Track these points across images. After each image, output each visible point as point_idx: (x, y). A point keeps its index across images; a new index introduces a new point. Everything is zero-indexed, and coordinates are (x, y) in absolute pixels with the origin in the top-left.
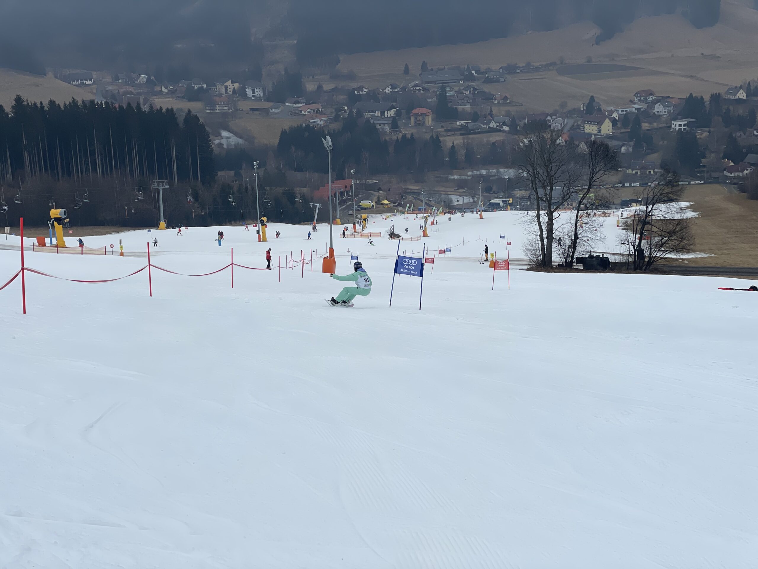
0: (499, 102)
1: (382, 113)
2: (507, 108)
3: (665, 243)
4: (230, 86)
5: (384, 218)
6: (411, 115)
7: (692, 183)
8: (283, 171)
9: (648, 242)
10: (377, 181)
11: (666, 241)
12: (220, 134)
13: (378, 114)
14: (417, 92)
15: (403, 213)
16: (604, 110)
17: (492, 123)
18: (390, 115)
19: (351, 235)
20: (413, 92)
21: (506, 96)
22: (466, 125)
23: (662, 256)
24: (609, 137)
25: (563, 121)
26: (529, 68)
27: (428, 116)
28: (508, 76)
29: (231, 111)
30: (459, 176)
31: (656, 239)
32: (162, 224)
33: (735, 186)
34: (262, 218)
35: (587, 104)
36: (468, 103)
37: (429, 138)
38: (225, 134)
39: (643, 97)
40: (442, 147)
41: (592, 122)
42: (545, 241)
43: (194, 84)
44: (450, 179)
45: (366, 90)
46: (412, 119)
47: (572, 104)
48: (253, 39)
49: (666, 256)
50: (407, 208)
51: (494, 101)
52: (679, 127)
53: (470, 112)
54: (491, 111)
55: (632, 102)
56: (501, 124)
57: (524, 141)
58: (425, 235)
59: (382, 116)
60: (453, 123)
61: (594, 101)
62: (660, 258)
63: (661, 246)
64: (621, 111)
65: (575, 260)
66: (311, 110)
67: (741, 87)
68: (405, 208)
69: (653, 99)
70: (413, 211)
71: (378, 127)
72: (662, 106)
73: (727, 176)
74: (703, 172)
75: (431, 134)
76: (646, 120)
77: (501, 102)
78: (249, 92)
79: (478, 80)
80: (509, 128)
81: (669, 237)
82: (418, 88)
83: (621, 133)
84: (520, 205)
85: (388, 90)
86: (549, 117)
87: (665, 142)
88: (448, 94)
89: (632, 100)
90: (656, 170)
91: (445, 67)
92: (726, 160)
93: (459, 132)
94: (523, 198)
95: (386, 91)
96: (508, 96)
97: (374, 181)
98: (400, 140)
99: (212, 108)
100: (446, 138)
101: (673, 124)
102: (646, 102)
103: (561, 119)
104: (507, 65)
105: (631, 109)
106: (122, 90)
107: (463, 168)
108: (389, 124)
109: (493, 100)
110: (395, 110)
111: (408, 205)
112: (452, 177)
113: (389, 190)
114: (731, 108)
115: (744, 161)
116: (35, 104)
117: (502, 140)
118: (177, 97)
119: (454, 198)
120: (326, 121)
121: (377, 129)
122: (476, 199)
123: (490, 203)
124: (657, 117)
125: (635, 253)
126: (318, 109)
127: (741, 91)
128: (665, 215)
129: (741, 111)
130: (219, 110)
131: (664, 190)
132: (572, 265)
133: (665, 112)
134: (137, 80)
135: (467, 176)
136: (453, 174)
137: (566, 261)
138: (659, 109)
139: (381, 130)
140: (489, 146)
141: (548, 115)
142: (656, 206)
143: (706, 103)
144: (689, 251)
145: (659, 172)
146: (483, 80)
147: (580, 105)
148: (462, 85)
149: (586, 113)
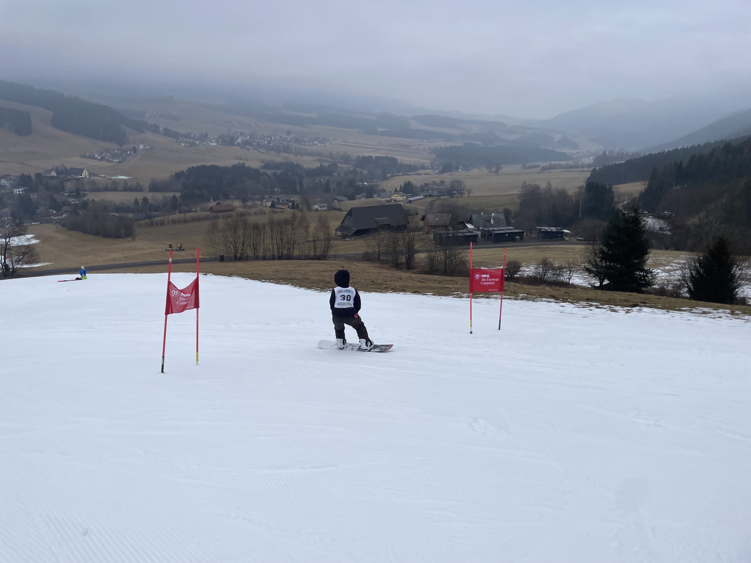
3: (21, 259)
7: (32, 223)
9: (10, 260)
11: (22, 258)
23: (21, 267)
31: (15, 258)
33: (59, 224)
49: (23, 267)
52: (18, 192)
62: (19, 269)
63: (19, 261)
67: (52, 170)
73: (53, 219)
74: (38, 217)
81: (23, 256)
87: (12, 201)
90: (8, 218)
92: (51, 210)
101: (15, 190)
114: (49, 181)
115: (62, 210)
124: (3, 187)
127: (53, 172)
128: (18, 244)
129: (54, 182)
131: (15, 229)
133: (8, 184)
138: (4, 182)
142: (11, 238)
143: (33, 178)
144: (37, 262)
145: (10, 218)
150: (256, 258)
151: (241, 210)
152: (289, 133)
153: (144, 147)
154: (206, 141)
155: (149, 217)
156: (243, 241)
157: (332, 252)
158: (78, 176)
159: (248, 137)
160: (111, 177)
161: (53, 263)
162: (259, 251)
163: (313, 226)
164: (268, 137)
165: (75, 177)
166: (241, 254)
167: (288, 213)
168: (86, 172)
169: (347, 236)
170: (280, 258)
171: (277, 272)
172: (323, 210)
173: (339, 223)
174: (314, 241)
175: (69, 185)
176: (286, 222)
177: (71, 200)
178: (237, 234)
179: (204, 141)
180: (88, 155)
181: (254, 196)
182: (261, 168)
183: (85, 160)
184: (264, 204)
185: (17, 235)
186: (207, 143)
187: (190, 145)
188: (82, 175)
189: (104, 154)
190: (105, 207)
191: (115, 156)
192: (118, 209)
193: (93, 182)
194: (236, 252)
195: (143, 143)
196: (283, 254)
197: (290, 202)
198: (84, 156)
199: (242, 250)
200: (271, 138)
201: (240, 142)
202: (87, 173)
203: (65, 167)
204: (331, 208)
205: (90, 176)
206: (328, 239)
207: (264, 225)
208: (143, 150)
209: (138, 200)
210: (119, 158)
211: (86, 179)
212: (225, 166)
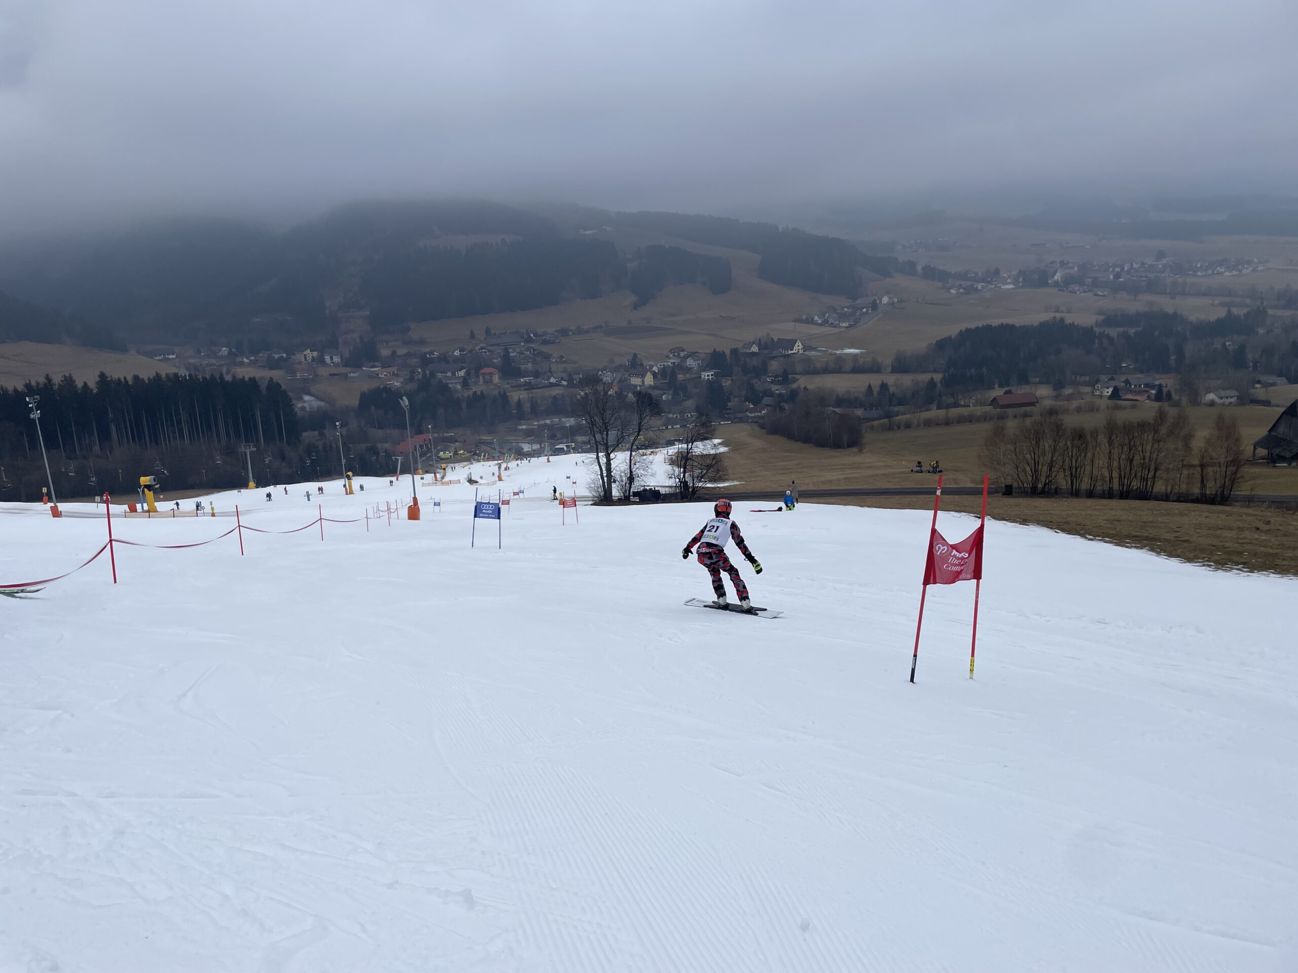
0: (556, 361)
1: (454, 374)
2: (564, 365)
3: (704, 475)
4: (309, 354)
5: (461, 466)
6: (480, 374)
7: (722, 423)
8: (365, 429)
9: (690, 475)
10: (453, 434)
11: (705, 473)
12: (302, 399)
13: (449, 374)
14: (484, 354)
15: (479, 461)
16: (646, 365)
17: (551, 378)
18: (461, 375)
19: (433, 483)
20: (479, 354)
21: (562, 355)
22: (529, 382)
24: (651, 387)
25: (612, 375)
26: (579, 331)
27: (495, 374)
28: (562, 338)
29: (311, 377)
30: (526, 426)
31: (697, 472)
32: (252, 484)
33: (756, 424)
34: (348, 473)
35: (631, 360)
36: (529, 362)
37: (497, 394)
38: (307, 398)
39: (676, 352)
40: (509, 401)
41: (637, 375)
42: (605, 479)
43: (274, 354)
44: (518, 429)
45: (437, 354)
46: (481, 377)
47: (618, 361)
48: (328, 311)
49: (706, 486)
50: (482, 457)
52: (708, 377)
53: (531, 370)
54: (550, 368)
55: (668, 357)
56: (560, 379)
57: (580, 393)
58: (500, 479)
59: (453, 376)
60: (518, 379)
61: (637, 357)
62: (701, 488)
63: (702, 478)
64: (660, 365)
65: (631, 494)
66: (388, 373)
67: (754, 343)
68: (481, 457)
69: (685, 354)
70: (488, 460)
71: (451, 386)
72: (692, 360)
73: (749, 416)
74: (730, 413)
75: (499, 391)
76: (680, 372)
77: (558, 361)
78: (327, 359)
79: (536, 342)
80: (567, 382)
81: (708, 470)
82: (484, 351)
83: (661, 383)
84: (582, 449)
85: (457, 353)
86: (600, 372)
87: (698, 390)
88: (512, 355)
89: (668, 355)
90: (692, 414)
91: (506, 331)
92: (747, 403)
93: (524, 388)
94: (584, 443)
95: (455, 353)
96: (564, 355)
97: (451, 434)
98: (471, 397)
99: (293, 375)
100: (513, 393)
101: (703, 375)
102: (679, 357)
103: (611, 373)
104: (560, 329)
105: (668, 363)
106: (204, 362)
107: (529, 419)
108: (460, 383)
109: (551, 359)
110: (465, 370)
111: (483, 454)
112: (520, 427)
113: (465, 441)
114: (747, 359)
115: (762, 402)
116: (119, 380)
117: (561, 393)
118: (259, 366)
119: (523, 445)
120: (402, 383)
121: (449, 388)
122: (543, 445)
123: (555, 448)
124: (689, 370)
125: (681, 484)
126: (394, 372)
127: (754, 346)
128: (702, 451)
129: (755, 362)
130: (300, 376)
131: (700, 430)
132: (629, 499)
133: (695, 365)
134: (218, 353)
135: (534, 425)
136: (521, 425)
137: (624, 494)
138: (690, 362)
139: (453, 388)
140: (551, 399)
141: (598, 370)
142: (695, 444)
143: (727, 356)
144: (724, 480)
145: (694, 415)
146: (541, 342)
147: (626, 361)
148: (523, 346)
149: (631, 368)
150: (1075, 493)
151: (1048, 403)
152: (1161, 255)
153: (889, 299)
154: (995, 283)
155: (888, 416)
156: (1052, 461)
157: (1242, 490)
158: (788, 351)
159: (1076, 269)
160: (834, 352)
161: (744, 483)
162: (1081, 480)
163: (1201, 436)
164: (1114, 266)
165: (784, 353)
166: (1045, 484)
167: (1148, 409)
168: (800, 344)
169: (1282, 459)
170: (1125, 495)
171: (1117, 523)
172: (1226, 403)
173: (1263, 432)
174: (1202, 466)
175: (774, 366)
176: (1143, 426)
177: (774, 388)
178: (1041, 447)
179: (990, 283)
180: (804, 317)
181: (1078, 377)
182: (1098, 324)
183: (799, 326)
184: (1098, 393)
185: (702, 439)
186: (997, 286)
187: (965, 291)
188: (793, 350)
189: (827, 315)
190: (823, 399)
191: (843, 317)
192: (840, 402)
193: (808, 360)
194: (1036, 480)
195: (888, 293)
196: (1132, 489)
197: (1153, 387)
198: (799, 321)
199: (1049, 476)
200: (1123, 269)
201: (1059, 280)
202: (800, 346)
203: (771, 338)
204: (1246, 399)
205: (804, 351)
206: (1236, 462)
207: (1095, 433)
208: (889, 304)
209: (872, 386)
210: (849, 320)
211: (797, 355)
212: (1027, 324)
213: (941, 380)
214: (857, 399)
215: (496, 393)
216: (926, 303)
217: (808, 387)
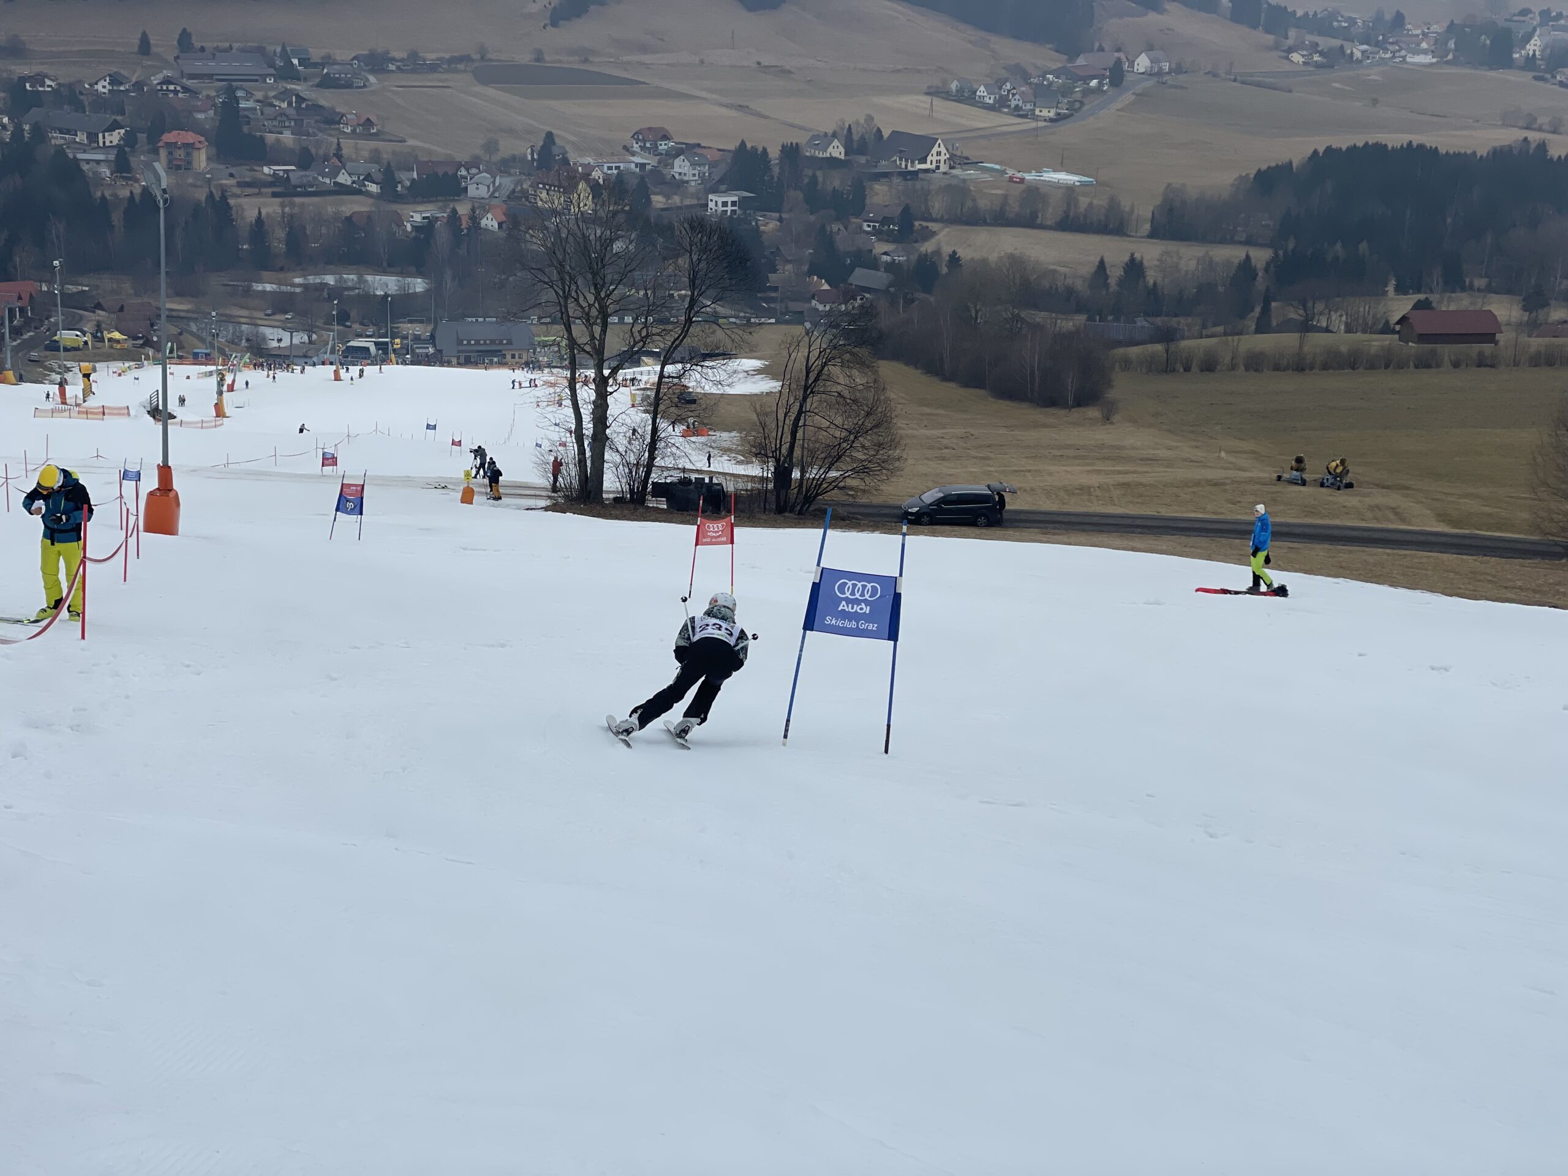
0: (354, 131)
1: (92, 137)
2: (373, 144)
5: (115, 372)
6: (160, 144)
10: (87, 289)
13: (81, 137)
14: (171, 95)
16: (575, 164)
17: (341, 173)
18: (111, 142)
20: (160, 95)
21: (368, 119)
22: (285, 176)
24: (585, 219)
25: (492, 180)
26: (414, 64)
27: (199, 149)
28: (372, 79)
30: (274, 286)
35: (539, 149)
36: (287, 127)
37: (203, 197)
39: (649, 141)
40: (233, 220)
41: (554, 186)
42: (588, 443)
44: (254, 290)
45: (53, 84)
46: (163, 153)
47: (508, 147)
51: (343, 128)
52: (722, 206)
53: (292, 147)
54: (339, 148)
55: (628, 149)
56: (361, 178)
57: (412, 217)
58: (220, 412)
59: (90, 143)
60: (256, 168)
61: (554, 143)
64: (608, 167)
65: (648, 491)
67: (835, 135)
69: (669, 148)
70: (182, 360)
71: (85, 167)
72: (687, 163)
73: (817, 310)
74: (773, 300)
75: (208, 190)
76: (658, 190)
77: (358, 131)
79: (305, 80)
80: (379, 186)
82: (172, 87)
83: (611, 212)
84: (413, 354)
85: (104, 87)
86: (463, 169)
87: (699, 237)
88: (243, 105)
89: (628, 145)
90: (680, 291)
91: (230, 45)
92: (815, 278)
93: (270, 190)
94: (417, 339)
95: (99, 87)
96: (373, 119)
97: (81, 287)
98: (137, 199)
100: (243, 201)
101: (711, 200)
102: (655, 153)
103: (489, 176)
104: (366, 52)
105: (627, 165)
107: (282, 269)
108: (110, 161)
109: (341, 126)
110: (122, 131)
111: (169, 344)
112: (258, 287)
113: (122, 309)
114: (819, 174)
115: (849, 282)
117: (366, 212)
119: (269, 332)
121: (81, 171)
122: (314, 337)
123: (347, 347)
124: (678, 185)
127: (836, 143)
129: (836, 181)
133: (694, 175)
135: (294, 285)
136: (260, 281)
138: (681, 167)
139: (91, 174)
140: (339, 225)
141: (459, 165)
143: (773, 162)
145: (683, 295)
146: (318, 80)
147: (526, 150)
148: (272, 88)
149: (539, 168)
153: (1152, 62)
154: (1391, 47)
158: (913, 163)
165: (904, 166)
168: (943, 150)
175: (881, 195)
177: (880, 248)
179: (1381, 46)
180: (954, 86)
183: (940, 106)
186: (1398, 54)
187: (1325, 60)
188: (926, 163)
189: (1008, 86)
191: (1042, 93)
193: (959, 191)
195: (1149, 48)
198: (941, 93)
202: (943, 154)
203: (876, 129)
205: (951, 168)
208: (1148, 74)
209: (1107, 265)
210: (1058, 103)
211: (935, 175)
212: (1462, 151)
213: (1268, 264)
214: (1070, 291)
215: (201, 195)
216: (1235, 80)
217: (961, 253)
